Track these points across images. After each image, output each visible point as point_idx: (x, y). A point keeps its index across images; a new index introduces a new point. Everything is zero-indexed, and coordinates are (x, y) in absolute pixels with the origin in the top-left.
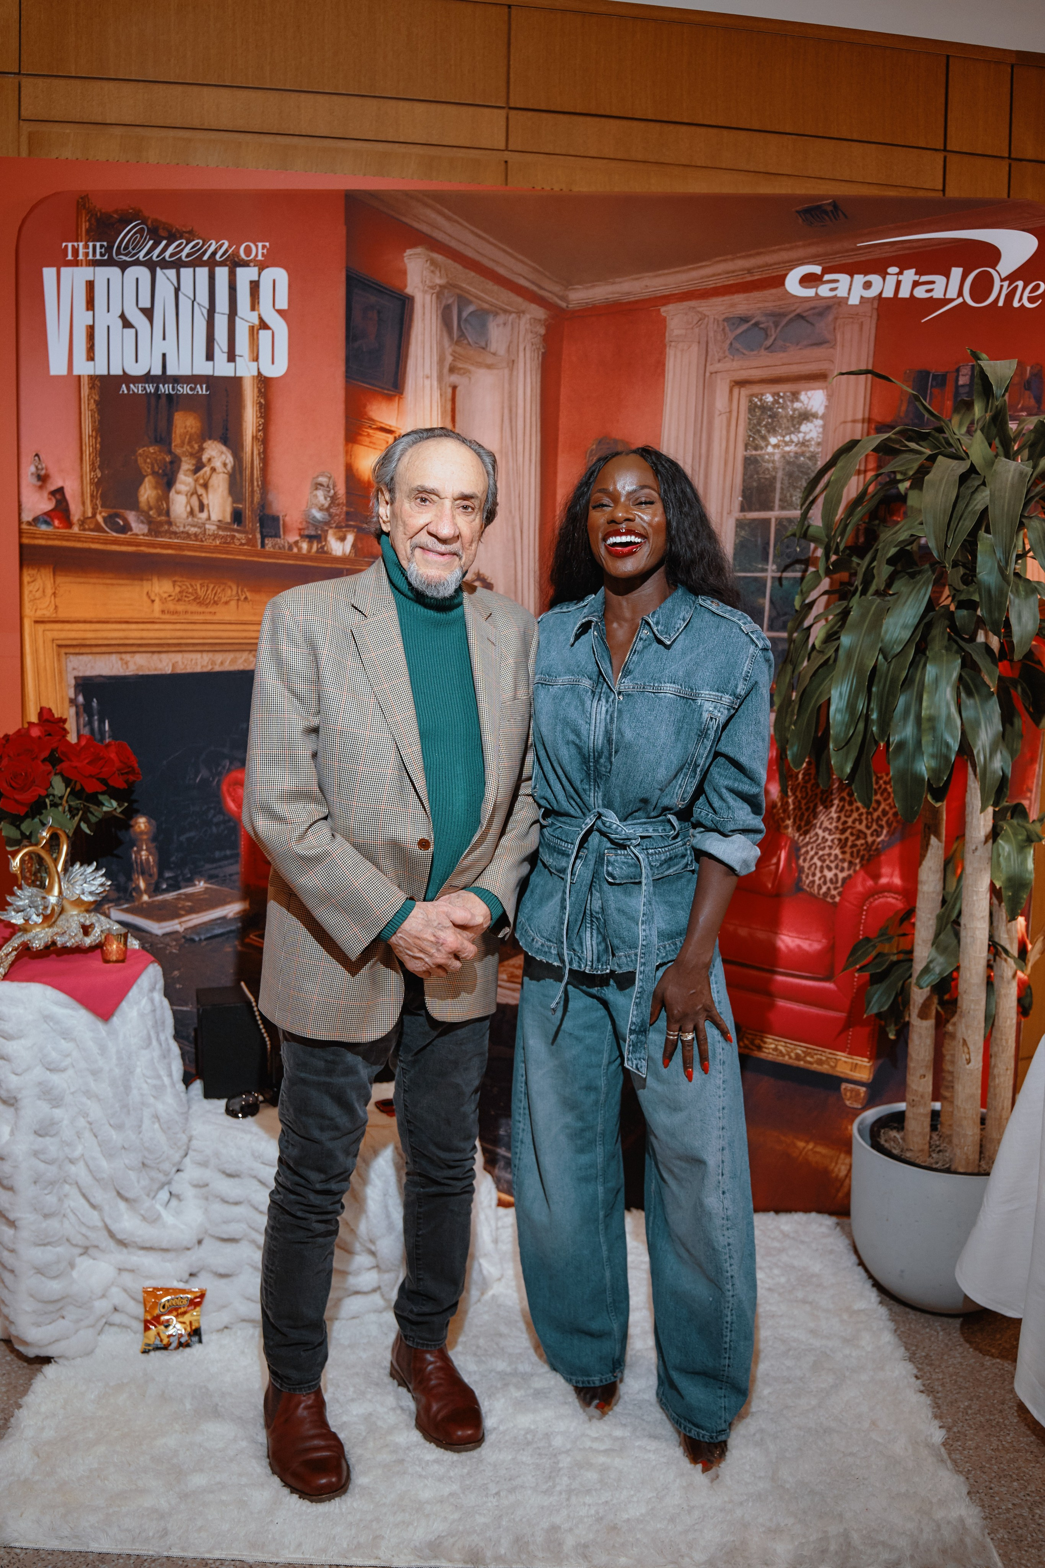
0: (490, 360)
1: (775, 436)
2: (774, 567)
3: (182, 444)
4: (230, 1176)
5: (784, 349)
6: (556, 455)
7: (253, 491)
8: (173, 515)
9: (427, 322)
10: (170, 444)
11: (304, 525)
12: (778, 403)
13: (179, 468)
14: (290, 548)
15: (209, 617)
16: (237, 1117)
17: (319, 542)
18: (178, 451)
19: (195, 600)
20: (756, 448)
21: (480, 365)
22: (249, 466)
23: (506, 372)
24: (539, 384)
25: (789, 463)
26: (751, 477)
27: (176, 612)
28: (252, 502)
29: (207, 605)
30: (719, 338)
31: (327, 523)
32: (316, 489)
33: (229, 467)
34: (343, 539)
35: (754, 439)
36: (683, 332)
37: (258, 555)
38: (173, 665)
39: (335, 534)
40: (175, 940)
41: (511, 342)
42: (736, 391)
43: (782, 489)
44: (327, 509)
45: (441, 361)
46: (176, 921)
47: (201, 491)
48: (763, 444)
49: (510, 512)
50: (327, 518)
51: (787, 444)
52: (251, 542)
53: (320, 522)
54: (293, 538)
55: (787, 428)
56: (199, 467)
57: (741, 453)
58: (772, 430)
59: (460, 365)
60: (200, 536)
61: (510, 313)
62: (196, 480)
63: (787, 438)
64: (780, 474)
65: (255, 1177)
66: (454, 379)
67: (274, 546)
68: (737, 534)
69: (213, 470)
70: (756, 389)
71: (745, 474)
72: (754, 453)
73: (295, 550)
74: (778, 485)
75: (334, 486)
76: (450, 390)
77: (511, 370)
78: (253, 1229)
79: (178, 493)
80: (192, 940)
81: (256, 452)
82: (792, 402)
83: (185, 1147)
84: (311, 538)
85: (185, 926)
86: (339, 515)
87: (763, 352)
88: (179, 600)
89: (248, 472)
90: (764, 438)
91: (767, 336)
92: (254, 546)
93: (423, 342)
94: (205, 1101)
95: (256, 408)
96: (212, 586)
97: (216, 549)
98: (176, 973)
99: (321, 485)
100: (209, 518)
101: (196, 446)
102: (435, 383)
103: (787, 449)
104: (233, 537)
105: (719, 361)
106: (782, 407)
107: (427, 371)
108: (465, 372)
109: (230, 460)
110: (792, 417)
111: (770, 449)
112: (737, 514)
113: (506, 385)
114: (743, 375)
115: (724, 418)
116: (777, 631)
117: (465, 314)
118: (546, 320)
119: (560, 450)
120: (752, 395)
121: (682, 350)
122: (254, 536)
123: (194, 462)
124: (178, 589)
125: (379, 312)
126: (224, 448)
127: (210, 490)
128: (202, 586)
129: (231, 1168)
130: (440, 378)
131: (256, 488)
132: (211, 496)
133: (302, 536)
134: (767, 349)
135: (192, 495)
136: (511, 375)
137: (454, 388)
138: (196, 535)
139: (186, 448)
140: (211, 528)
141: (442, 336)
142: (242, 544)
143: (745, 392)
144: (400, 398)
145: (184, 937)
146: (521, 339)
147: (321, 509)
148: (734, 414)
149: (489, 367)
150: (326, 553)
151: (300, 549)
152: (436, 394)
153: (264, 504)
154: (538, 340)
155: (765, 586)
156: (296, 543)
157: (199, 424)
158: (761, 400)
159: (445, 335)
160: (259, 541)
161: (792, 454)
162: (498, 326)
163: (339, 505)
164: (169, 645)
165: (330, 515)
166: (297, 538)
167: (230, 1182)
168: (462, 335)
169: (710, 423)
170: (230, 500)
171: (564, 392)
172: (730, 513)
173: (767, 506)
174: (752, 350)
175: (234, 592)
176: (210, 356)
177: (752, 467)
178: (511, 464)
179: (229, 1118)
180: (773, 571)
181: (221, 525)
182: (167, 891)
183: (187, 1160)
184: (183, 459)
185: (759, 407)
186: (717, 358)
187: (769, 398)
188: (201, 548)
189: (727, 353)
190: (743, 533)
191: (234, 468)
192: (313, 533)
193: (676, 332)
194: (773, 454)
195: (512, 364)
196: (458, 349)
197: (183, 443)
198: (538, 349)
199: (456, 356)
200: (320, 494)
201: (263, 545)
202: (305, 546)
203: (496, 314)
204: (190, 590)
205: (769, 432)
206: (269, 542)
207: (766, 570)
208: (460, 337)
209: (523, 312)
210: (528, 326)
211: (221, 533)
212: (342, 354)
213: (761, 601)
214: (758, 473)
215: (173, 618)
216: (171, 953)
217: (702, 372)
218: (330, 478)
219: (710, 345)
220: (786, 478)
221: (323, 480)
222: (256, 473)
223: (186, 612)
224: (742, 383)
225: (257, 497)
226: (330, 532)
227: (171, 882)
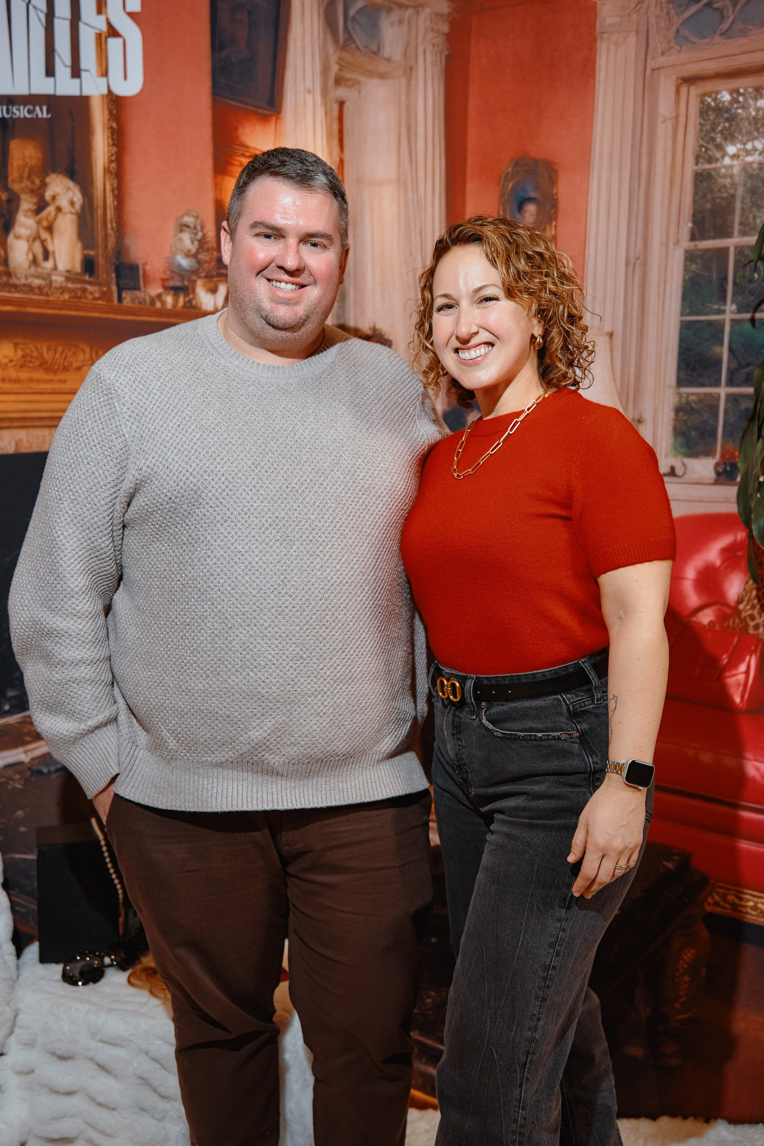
0: (383, 67)
1: (733, 144)
2: (734, 307)
3: (21, 179)
4: (62, 1058)
5: (744, 33)
6: (464, 182)
7: (106, 236)
8: (12, 264)
9: (307, 22)
10: (6, 178)
11: (168, 275)
12: (738, 102)
13: (18, 207)
14: (152, 302)
15: (58, 386)
16: (76, 984)
17: (186, 294)
18: (16, 187)
19: (41, 365)
20: (710, 161)
21: (371, 74)
22: (101, 204)
23: (403, 81)
24: (442, 95)
25: (751, 177)
26: (704, 196)
27: (18, 381)
28: (106, 247)
29: (55, 372)
30: (662, 24)
31: (195, 272)
32: (182, 231)
33: (78, 206)
34: (214, 291)
35: (707, 149)
36: (617, 20)
37: (115, 311)
38: (17, 444)
39: (204, 285)
40: (19, 772)
41: (408, 44)
42: (684, 90)
43: (743, 210)
44: (195, 256)
45: (325, 70)
46: (21, 750)
47: (44, 235)
48: (718, 155)
49: (411, 253)
50: (195, 265)
51: (748, 153)
52: (105, 296)
53: (186, 271)
54: (155, 290)
55: (749, 133)
56: (41, 206)
57: (690, 167)
58: (730, 136)
59: (348, 76)
60: (46, 290)
61: (407, 7)
62: (39, 223)
63: (749, 146)
64: (740, 192)
65: (92, 1059)
66: (341, 92)
67: (133, 301)
68: (686, 269)
69: (59, 209)
70: (709, 86)
71: (695, 194)
72: (707, 166)
73: (158, 305)
74: (738, 206)
75: (203, 227)
76: (336, 107)
77: (409, 79)
78: (89, 1125)
79: (18, 237)
80: (40, 773)
81: (108, 188)
82: (755, 99)
83: (9, 1024)
84: (176, 290)
85: (31, 755)
86: (209, 263)
87: (718, 39)
88: (22, 366)
89: (100, 212)
90: (720, 148)
91: (723, 18)
92: (110, 300)
93: (303, 49)
94: (41, 966)
95: (107, 134)
96: (60, 349)
97: (64, 305)
98: (20, 813)
99: (187, 226)
100: (55, 268)
101: (37, 181)
102: (319, 99)
103: (749, 159)
104: (85, 290)
105: (663, 54)
106: (743, 107)
107: (309, 84)
108: (354, 84)
109: (78, 197)
110: (755, 118)
111: (727, 161)
112: (686, 244)
113: (403, 99)
114: (694, 69)
115: (669, 125)
116: (738, 386)
117: (352, 12)
118: (450, 14)
119: (469, 175)
120: (705, 95)
121: (616, 43)
122: (109, 289)
123: (35, 200)
124: (20, 353)
125: (250, 13)
126: (70, 184)
127: (56, 234)
128: (49, 349)
129: (62, 1048)
130: (325, 93)
131: (110, 231)
132: (57, 241)
133: (166, 288)
134: (722, 34)
135: (34, 240)
136: (409, 86)
137: (341, 104)
138: (40, 288)
139: (26, 183)
140: (58, 279)
141: (325, 40)
142: (95, 299)
143: (695, 91)
144: (277, 118)
145: (30, 769)
146: (420, 40)
147: (188, 255)
148: (682, 119)
149: (383, 76)
150: (195, 307)
151: (164, 303)
152: (320, 112)
153: (120, 250)
154: (440, 40)
155: (722, 331)
156: (159, 296)
157: (39, 155)
158: (715, 100)
159: (329, 37)
160: (115, 295)
161: (755, 166)
162: (392, 24)
163: (208, 250)
164: (11, 419)
165: (199, 262)
166: (160, 290)
167: (64, 1066)
168: (349, 37)
169: (652, 132)
170: (79, 245)
171: (473, 102)
172: (677, 243)
173: (724, 232)
174: (704, 37)
175: (87, 356)
176: (50, 71)
177: (705, 184)
178: (410, 194)
179: (66, 985)
180: (732, 312)
181: (70, 276)
182: (10, 713)
183: (12, 1040)
184: (23, 197)
185: (714, 109)
186: (660, 50)
187: (726, 97)
188: (47, 304)
189: (672, 43)
190: (694, 267)
191: (83, 207)
192: (178, 284)
193: (609, 21)
194: (731, 167)
195: (410, 71)
196: (345, 56)
197: (21, 177)
198: (441, 52)
199: (343, 65)
200: (186, 237)
201: (120, 299)
202: (169, 300)
203: (389, 10)
204: (35, 354)
205: (726, 139)
206: (128, 297)
207: (723, 312)
208: (346, 41)
209: (422, 6)
210: (428, 23)
211: (70, 285)
212: (206, 66)
213: (717, 349)
214: (712, 191)
215: (16, 387)
216: (14, 788)
217: (641, 68)
218: (197, 218)
219: (651, 34)
220: (748, 196)
221: (188, 220)
222: (110, 213)
223: (31, 380)
224: (690, 80)
225: (111, 242)
226: (199, 283)
227: (14, 702)
